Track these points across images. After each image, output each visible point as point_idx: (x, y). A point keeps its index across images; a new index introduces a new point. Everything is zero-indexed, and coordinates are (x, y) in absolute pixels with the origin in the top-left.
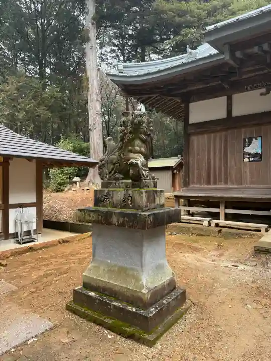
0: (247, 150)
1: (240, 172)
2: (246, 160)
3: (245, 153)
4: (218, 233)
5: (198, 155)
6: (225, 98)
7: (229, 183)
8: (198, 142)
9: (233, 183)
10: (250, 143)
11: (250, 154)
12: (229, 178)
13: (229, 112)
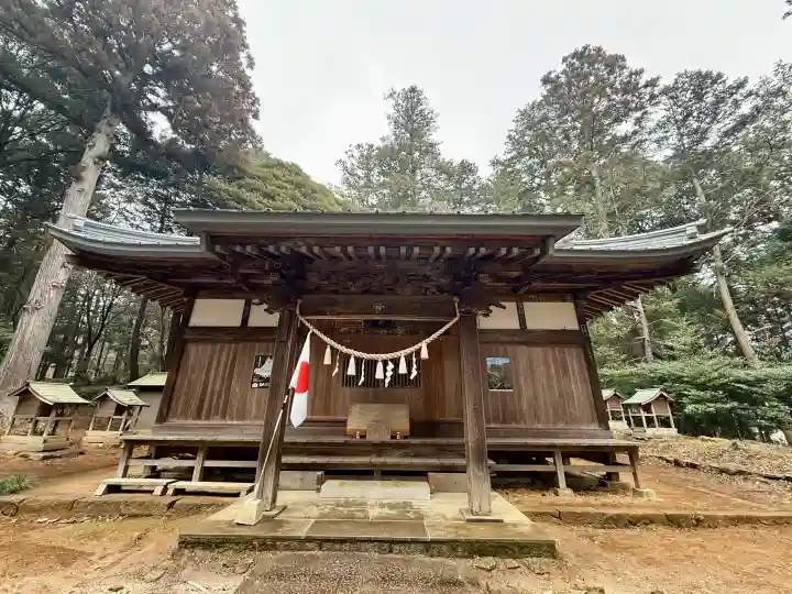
0: (258, 371)
1: (244, 402)
2: (255, 385)
3: (254, 374)
4: (169, 508)
5: (193, 372)
6: (243, 301)
7: (227, 417)
8: (195, 353)
9: (232, 419)
10: (263, 363)
11: (261, 378)
12: (229, 411)
13: (245, 320)
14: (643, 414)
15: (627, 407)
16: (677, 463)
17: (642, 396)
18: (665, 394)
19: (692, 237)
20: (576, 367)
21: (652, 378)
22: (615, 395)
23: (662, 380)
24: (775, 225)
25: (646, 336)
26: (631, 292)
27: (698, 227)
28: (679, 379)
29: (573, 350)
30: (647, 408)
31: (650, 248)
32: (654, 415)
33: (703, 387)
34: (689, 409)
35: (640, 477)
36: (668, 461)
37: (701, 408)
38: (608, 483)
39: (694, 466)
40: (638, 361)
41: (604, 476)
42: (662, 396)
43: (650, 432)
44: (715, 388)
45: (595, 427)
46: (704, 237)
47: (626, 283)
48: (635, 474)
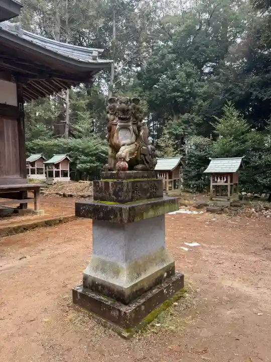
14: (55, 170)
15: (46, 165)
16: (64, 195)
17: (57, 159)
18: (68, 158)
19: (94, 58)
20: (10, 134)
21: (65, 148)
22: (42, 158)
23: (70, 149)
24: (139, 69)
25: (67, 120)
26: (56, 86)
27: (99, 53)
28: (78, 150)
29: (10, 121)
30: (57, 166)
31: (70, 56)
32: (60, 170)
33: (87, 155)
34: (79, 166)
35: (38, 204)
36: (61, 195)
37: (84, 165)
38: (20, 210)
39: (71, 196)
40: (60, 137)
41: (18, 207)
42: (66, 159)
43: (56, 179)
44: (92, 155)
45: (17, 177)
46: (100, 61)
47: (54, 78)
48: (35, 203)
